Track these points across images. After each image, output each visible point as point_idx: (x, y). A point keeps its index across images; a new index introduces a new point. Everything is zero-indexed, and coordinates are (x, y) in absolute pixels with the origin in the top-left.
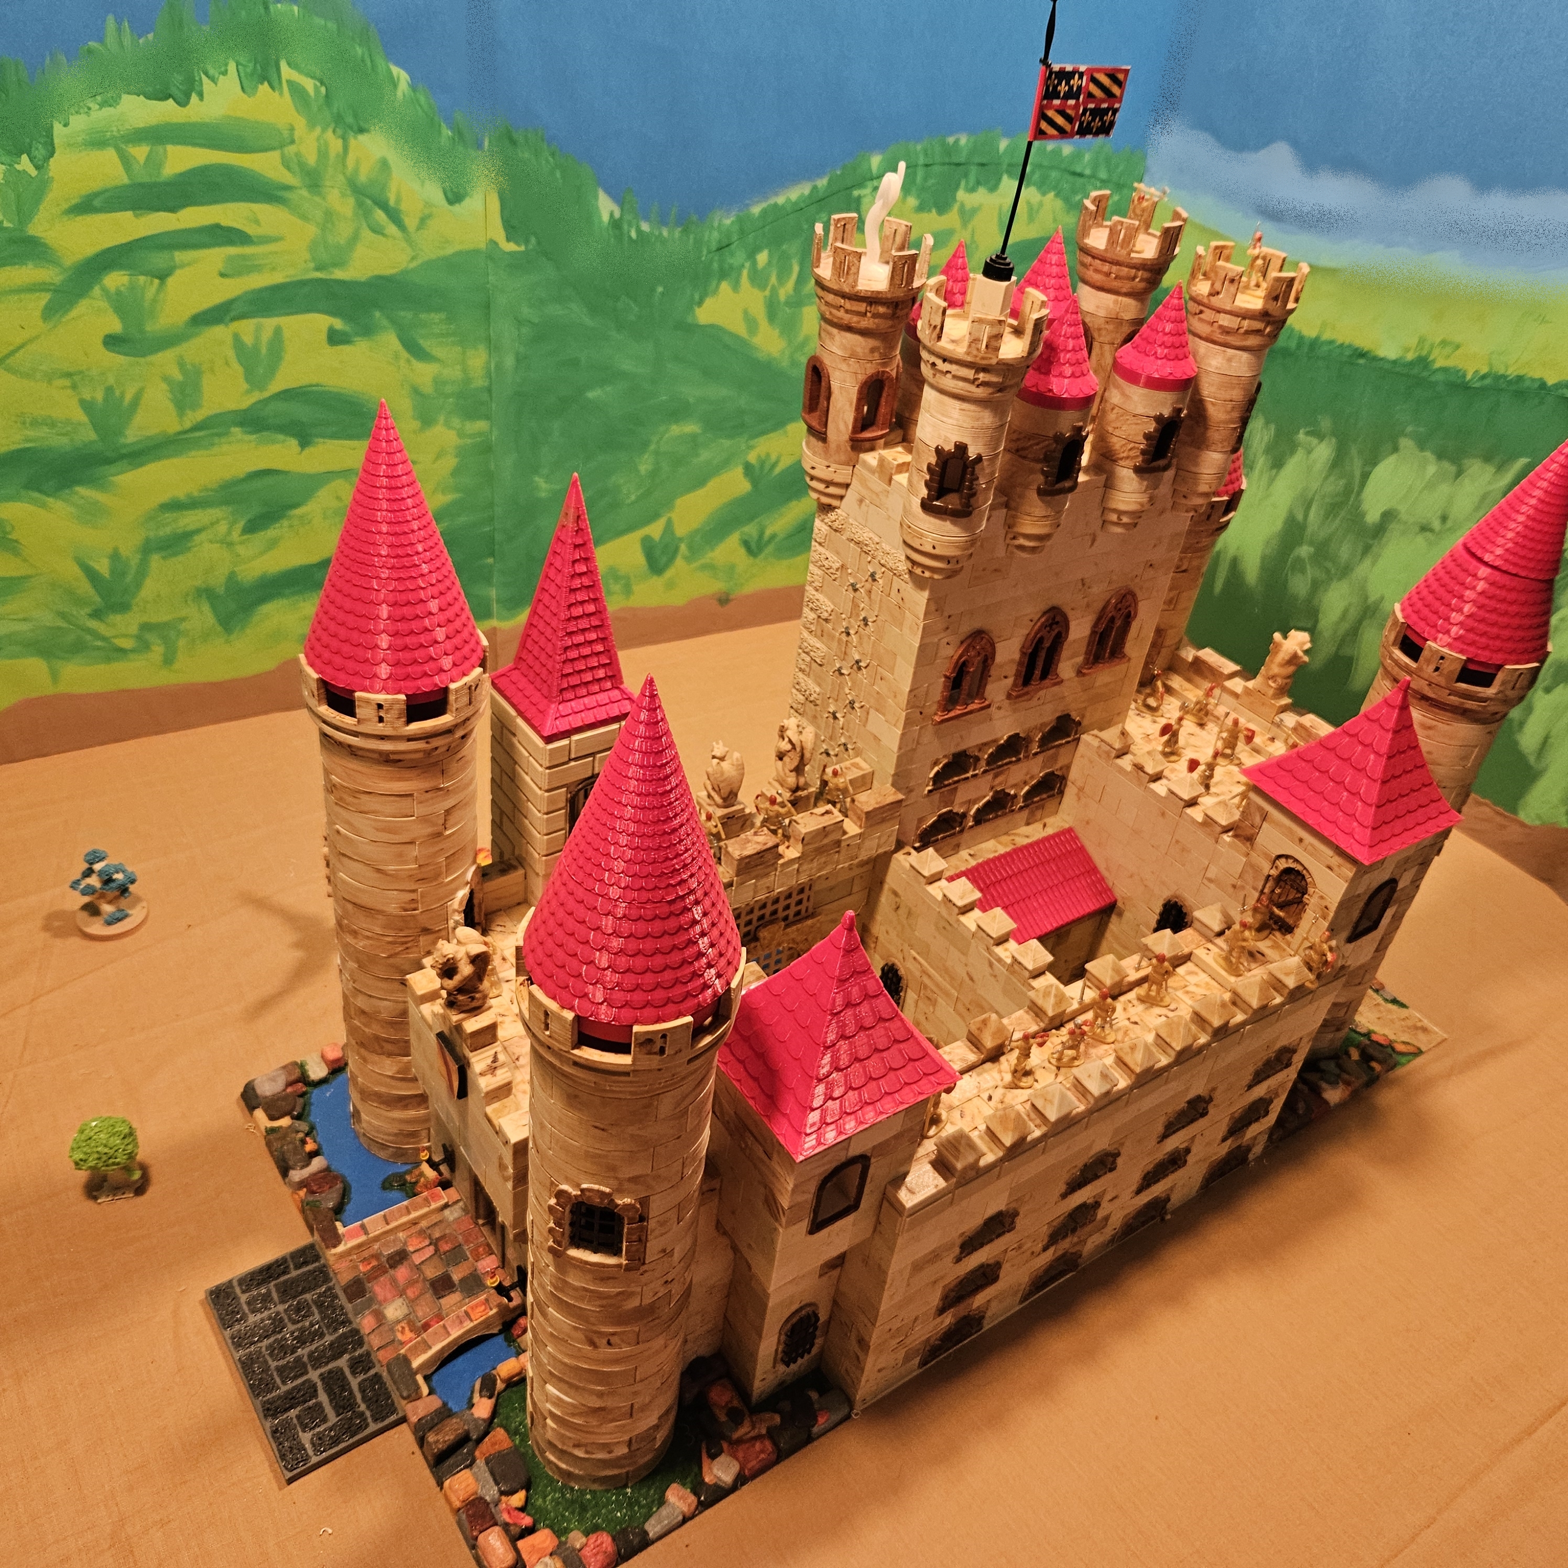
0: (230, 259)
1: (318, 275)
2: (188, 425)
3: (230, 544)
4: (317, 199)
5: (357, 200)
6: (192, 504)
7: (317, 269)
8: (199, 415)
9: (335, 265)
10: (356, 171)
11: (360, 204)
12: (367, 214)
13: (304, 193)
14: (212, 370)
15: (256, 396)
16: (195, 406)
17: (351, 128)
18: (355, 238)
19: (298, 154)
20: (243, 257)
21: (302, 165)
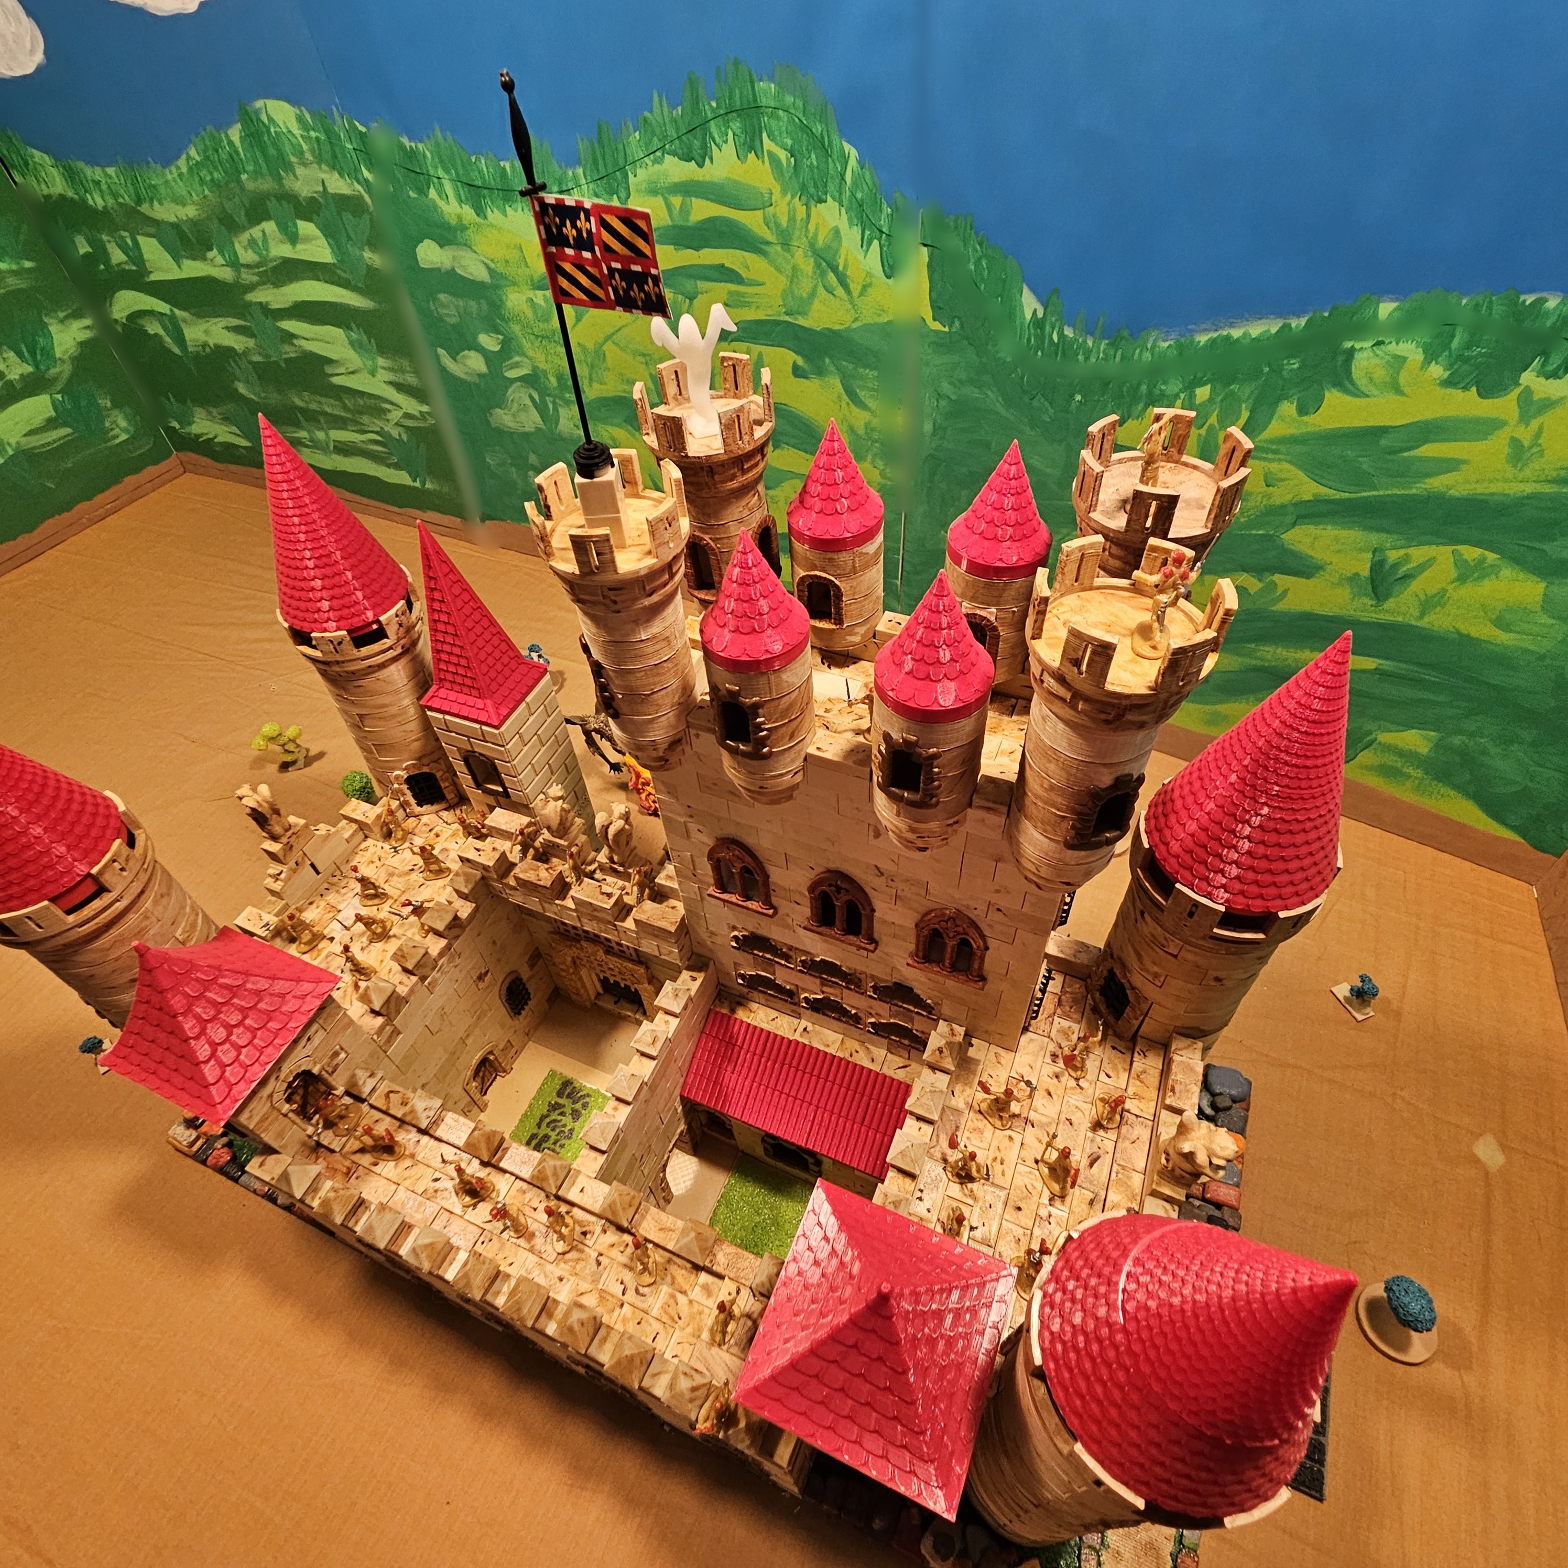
0: (732, 293)
1: (787, 318)
4: (787, 255)
5: (815, 261)
7: (787, 314)
9: (799, 313)
10: (816, 235)
11: (818, 266)
12: (823, 274)
13: (779, 248)
17: (812, 196)
18: (813, 294)
19: (774, 216)
20: (738, 294)
21: (777, 225)
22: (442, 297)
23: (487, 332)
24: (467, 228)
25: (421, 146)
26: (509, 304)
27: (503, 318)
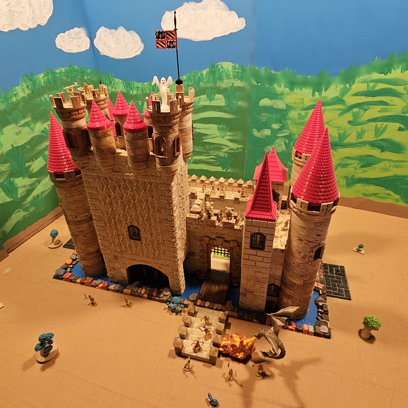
0: (382, 108)
1: (402, 114)
2: (358, 142)
3: (356, 169)
6: (352, 158)
8: (361, 140)
13: (407, 95)
14: (368, 132)
15: (376, 139)
16: (361, 138)
20: (385, 108)
22: (263, 114)
23: (276, 123)
24: (284, 94)
25: (278, 73)
26: (290, 115)
27: (285, 119)
